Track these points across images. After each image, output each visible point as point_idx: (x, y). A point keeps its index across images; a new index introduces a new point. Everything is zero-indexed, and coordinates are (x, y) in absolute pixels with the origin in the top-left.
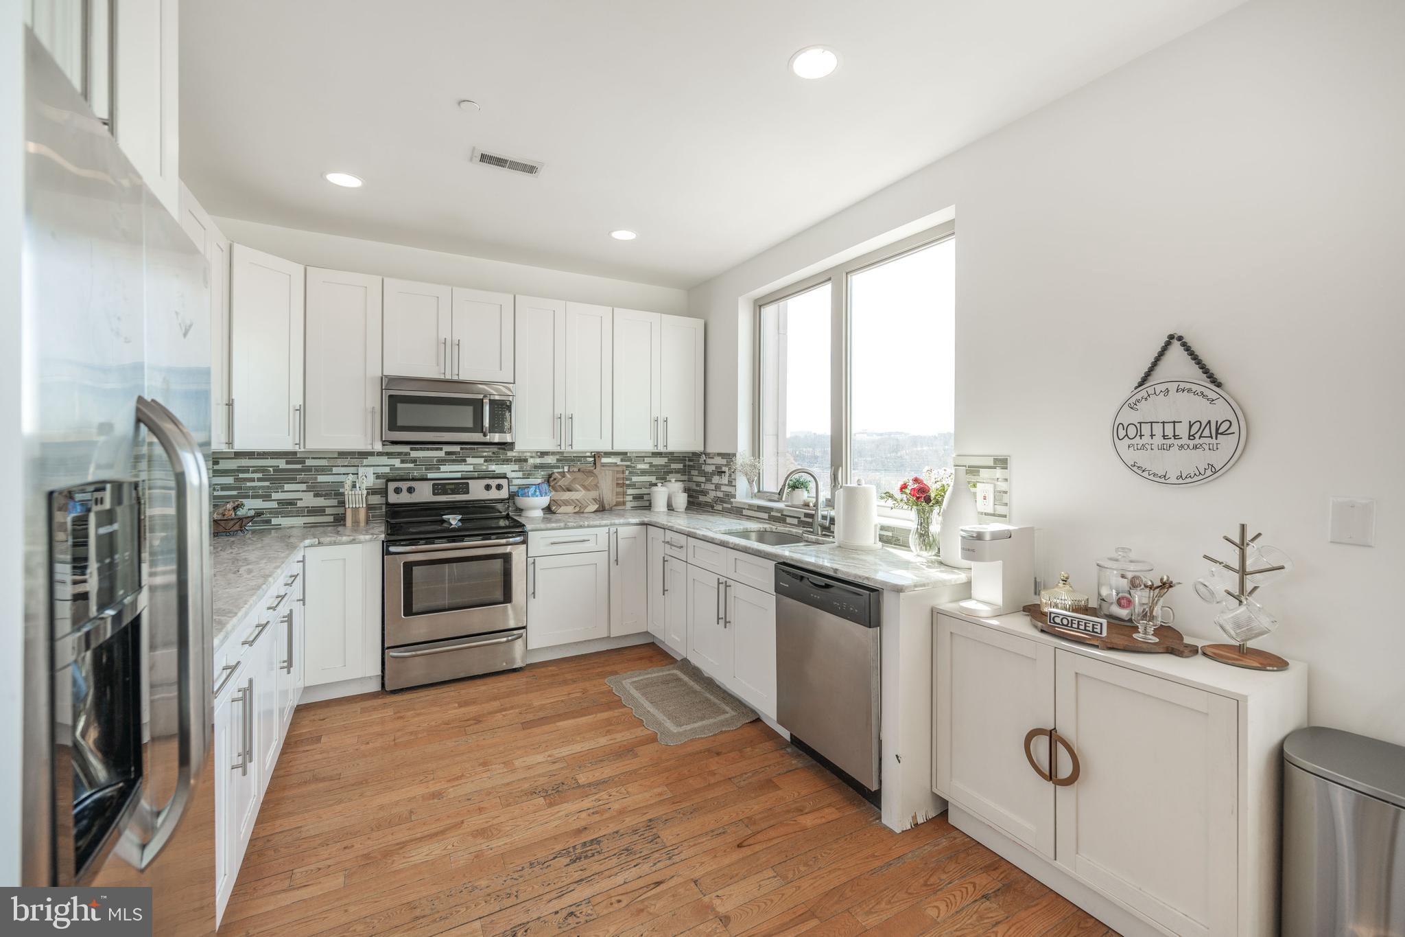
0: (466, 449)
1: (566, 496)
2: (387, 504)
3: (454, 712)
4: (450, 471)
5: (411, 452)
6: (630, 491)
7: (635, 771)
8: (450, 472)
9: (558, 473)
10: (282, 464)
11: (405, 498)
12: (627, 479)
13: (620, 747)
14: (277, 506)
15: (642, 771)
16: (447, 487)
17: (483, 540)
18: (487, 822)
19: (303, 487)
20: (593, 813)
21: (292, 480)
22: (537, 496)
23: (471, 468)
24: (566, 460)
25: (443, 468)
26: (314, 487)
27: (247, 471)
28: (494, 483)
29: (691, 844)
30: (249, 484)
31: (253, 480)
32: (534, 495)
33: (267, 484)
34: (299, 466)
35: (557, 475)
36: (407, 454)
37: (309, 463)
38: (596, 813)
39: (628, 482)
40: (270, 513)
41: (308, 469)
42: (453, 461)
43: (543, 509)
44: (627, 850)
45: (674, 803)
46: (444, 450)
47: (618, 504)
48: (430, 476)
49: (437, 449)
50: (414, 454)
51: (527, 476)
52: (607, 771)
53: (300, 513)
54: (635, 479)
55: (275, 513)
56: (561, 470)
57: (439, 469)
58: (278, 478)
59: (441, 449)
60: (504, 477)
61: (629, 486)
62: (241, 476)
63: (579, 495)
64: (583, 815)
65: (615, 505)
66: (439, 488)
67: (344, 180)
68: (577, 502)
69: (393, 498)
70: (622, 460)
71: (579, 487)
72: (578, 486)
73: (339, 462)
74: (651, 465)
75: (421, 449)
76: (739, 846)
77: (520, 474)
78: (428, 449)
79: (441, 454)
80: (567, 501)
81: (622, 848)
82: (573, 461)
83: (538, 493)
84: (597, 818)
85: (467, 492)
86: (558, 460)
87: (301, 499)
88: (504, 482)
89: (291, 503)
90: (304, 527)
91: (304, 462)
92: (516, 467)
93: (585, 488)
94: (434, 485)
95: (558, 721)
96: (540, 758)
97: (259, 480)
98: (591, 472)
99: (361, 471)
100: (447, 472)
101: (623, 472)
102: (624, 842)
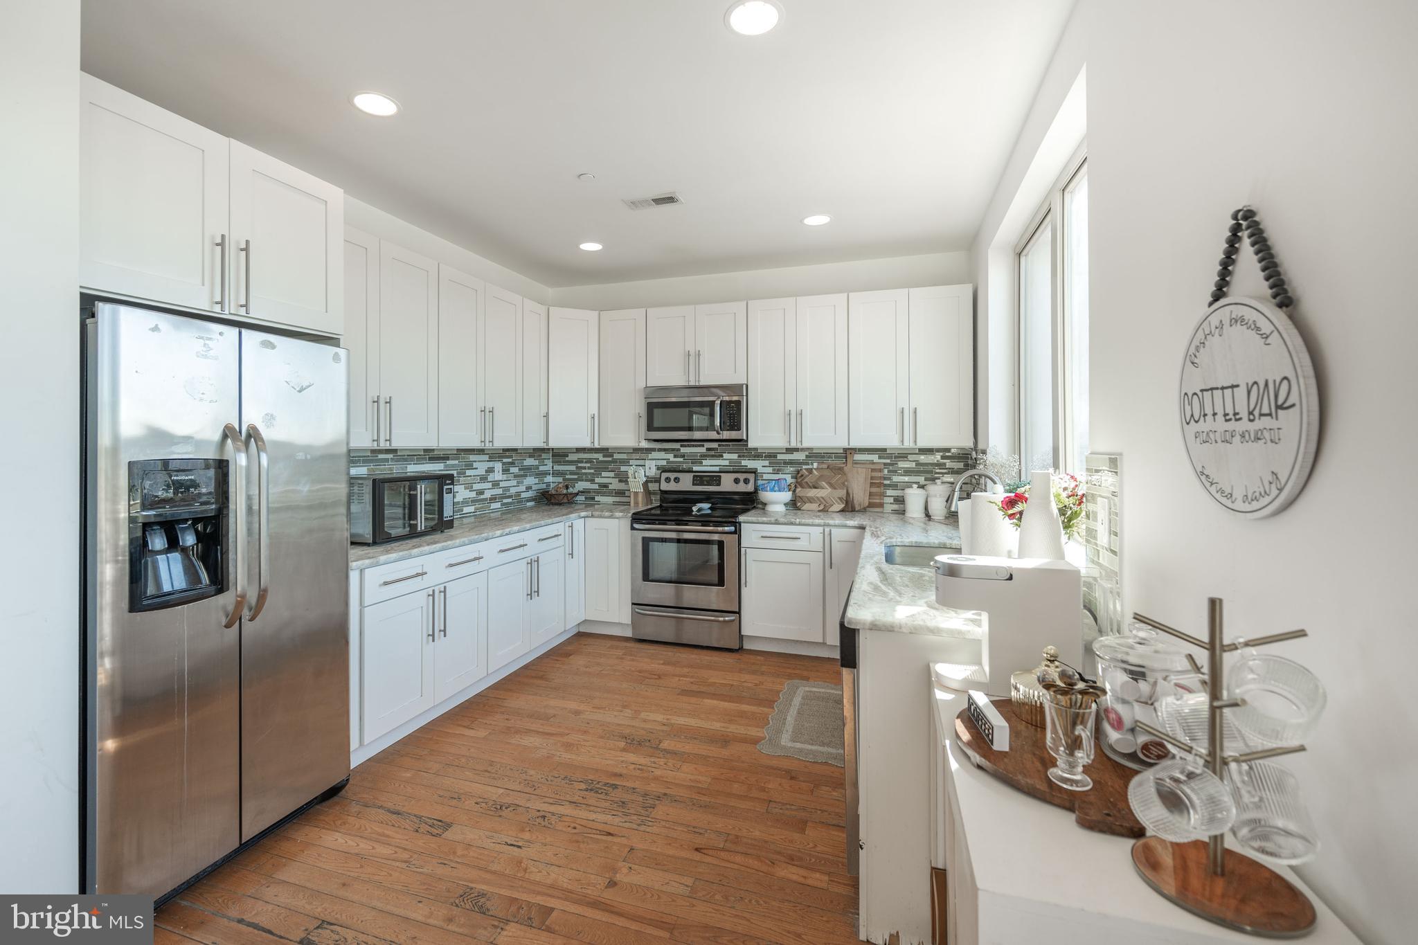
0: (723, 445)
1: (812, 493)
2: (660, 490)
3: (656, 666)
4: (709, 465)
5: (681, 448)
6: (889, 492)
7: (706, 757)
8: (711, 466)
9: (805, 469)
10: (600, 457)
11: (672, 486)
12: (885, 479)
13: (723, 735)
14: (598, 488)
15: (712, 760)
16: (705, 479)
17: (702, 526)
18: (579, 741)
19: (612, 474)
20: (639, 769)
21: (606, 469)
22: (775, 491)
23: (727, 463)
24: (816, 457)
25: (705, 462)
26: (619, 475)
27: (582, 462)
28: (742, 477)
29: (667, 826)
30: (583, 471)
31: (585, 468)
32: (772, 490)
33: (592, 471)
34: (610, 459)
35: (804, 471)
36: (679, 450)
37: (616, 456)
38: (641, 770)
39: (887, 482)
40: (594, 492)
41: (615, 461)
42: (713, 456)
43: (786, 504)
44: (623, 803)
45: (699, 793)
46: (706, 447)
47: (871, 505)
48: (695, 469)
49: (700, 446)
50: (683, 450)
51: (776, 472)
52: (688, 748)
53: (610, 493)
54: (896, 479)
55: (598, 492)
56: (810, 467)
57: (702, 463)
58: (600, 468)
59: (703, 446)
60: (754, 472)
61: (889, 486)
62: (580, 465)
63: (824, 492)
64: (632, 767)
65: (868, 507)
66: (699, 479)
67: (591, 247)
68: (822, 499)
69: (665, 486)
70: (880, 458)
71: (826, 485)
72: (824, 483)
73: (634, 456)
74: (918, 464)
75: (689, 446)
76: (697, 850)
77: (770, 470)
78: (693, 446)
79: (703, 450)
80: (812, 498)
81: (622, 800)
82: (823, 457)
83: (776, 488)
84: (638, 773)
85: (719, 484)
86: (807, 456)
87: (611, 484)
88: (751, 477)
89: (605, 486)
90: (614, 505)
91: (613, 456)
92: (767, 463)
93: (831, 486)
94: (694, 476)
95: (708, 698)
96: (660, 718)
97: (589, 468)
98: (841, 469)
99: (647, 463)
100: (707, 466)
101: (880, 470)
102: (627, 797)
